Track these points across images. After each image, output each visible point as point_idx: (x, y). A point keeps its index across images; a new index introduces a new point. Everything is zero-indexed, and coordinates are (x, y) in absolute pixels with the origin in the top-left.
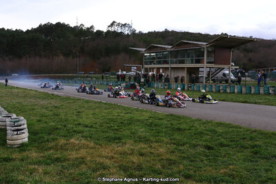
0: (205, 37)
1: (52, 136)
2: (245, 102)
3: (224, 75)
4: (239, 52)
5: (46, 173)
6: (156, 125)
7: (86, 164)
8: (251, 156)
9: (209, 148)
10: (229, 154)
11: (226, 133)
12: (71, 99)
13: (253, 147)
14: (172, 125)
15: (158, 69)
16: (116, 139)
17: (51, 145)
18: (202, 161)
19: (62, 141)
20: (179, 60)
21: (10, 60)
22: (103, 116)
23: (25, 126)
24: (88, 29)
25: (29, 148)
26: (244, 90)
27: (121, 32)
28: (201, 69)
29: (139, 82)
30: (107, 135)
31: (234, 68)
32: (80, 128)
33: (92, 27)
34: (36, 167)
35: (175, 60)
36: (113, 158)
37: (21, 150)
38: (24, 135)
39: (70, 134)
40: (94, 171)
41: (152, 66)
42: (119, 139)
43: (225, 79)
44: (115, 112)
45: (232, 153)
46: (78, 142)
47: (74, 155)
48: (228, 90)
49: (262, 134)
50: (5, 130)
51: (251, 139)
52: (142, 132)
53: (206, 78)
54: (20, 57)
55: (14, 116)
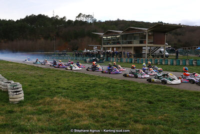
0: (147, 25)
1: (40, 96)
2: (176, 71)
3: (160, 52)
4: (171, 35)
5: (39, 120)
6: (113, 88)
7: (66, 114)
8: (179, 107)
9: (150, 102)
10: (164, 106)
11: (162, 92)
12: (51, 70)
13: (181, 102)
14: (124, 87)
15: (113, 48)
16: (85, 97)
17: (40, 101)
18: (146, 111)
19: (48, 99)
20: (128, 42)
21: (5, 42)
22: (75, 82)
23: (21, 89)
24: (61, 19)
25: (25, 104)
26: (175, 63)
27: (86, 21)
28: (143, 48)
29: (99, 57)
30: (79, 94)
31: (167, 46)
32: (60, 90)
33: (64, 18)
34: (32, 116)
35: (125, 41)
36: (84, 110)
37: (20, 106)
38: (21, 95)
39: (53, 94)
40: (72, 118)
41: (109, 46)
42: (88, 97)
43: (161, 55)
44: (84, 79)
45: (166, 106)
46: (59, 99)
47: (57, 108)
48: (163, 63)
49: (187, 93)
50: (7, 92)
51: (180, 96)
52: (103, 92)
53: (148, 54)
54: (12, 40)
55: (13, 82)
